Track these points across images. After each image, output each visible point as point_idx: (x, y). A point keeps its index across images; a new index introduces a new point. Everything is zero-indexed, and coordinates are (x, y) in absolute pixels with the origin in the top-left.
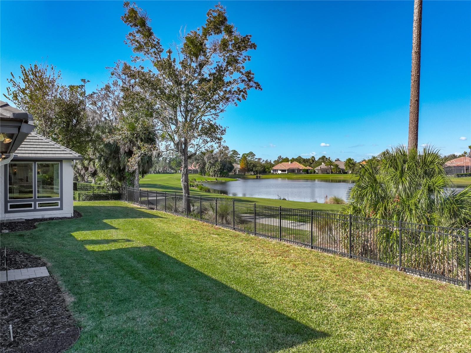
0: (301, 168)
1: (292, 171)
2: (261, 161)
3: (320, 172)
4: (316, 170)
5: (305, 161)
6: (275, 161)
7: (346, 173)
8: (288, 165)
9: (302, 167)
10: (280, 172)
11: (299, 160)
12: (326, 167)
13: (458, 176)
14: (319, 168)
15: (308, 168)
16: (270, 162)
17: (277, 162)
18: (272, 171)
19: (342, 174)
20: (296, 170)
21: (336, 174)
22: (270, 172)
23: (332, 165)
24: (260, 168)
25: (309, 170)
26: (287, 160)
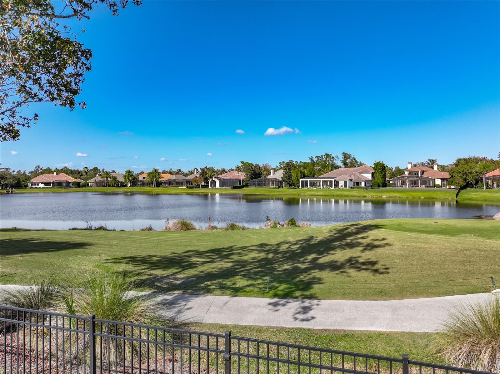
0: (70, 181)
1: (59, 184)
2: (11, 171)
3: (94, 184)
4: (89, 183)
5: (72, 173)
6: (31, 172)
7: (124, 186)
8: (53, 177)
9: (71, 179)
10: (41, 186)
11: (65, 171)
12: (101, 179)
13: (234, 188)
14: (93, 180)
15: (78, 180)
16: (24, 173)
17: (35, 174)
18: (30, 185)
19: (120, 187)
20: (63, 183)
21: (114, 188)
22: (27, 186)
23: (110, 177)
24: (11, 180)
25: (80, 182)
26: (49, 171)
